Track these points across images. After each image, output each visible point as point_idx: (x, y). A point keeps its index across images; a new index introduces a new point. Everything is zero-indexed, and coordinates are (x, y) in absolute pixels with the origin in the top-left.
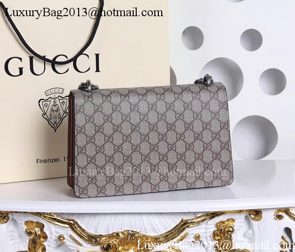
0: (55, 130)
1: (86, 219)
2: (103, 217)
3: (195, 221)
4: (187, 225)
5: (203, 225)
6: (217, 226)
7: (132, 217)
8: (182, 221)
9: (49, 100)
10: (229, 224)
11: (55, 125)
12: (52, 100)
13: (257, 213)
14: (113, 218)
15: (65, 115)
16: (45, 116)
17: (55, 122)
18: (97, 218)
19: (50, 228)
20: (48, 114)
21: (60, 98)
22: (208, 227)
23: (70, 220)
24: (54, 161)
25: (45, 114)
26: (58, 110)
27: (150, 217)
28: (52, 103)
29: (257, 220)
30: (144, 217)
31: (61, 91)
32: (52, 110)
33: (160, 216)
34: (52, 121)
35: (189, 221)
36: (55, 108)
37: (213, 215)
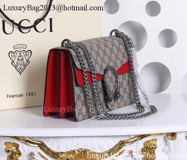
0: (21, 74)
1: (51, 140)
2: (63, 139)
3: (129, 141)
4: (124, 144)
5: (135, 144)
6: (144, 144)
7: (85, 139)
8: (120, 141)
9: (16, 52)
10: (153, 143)
11: (20, 70)
12: (18, 53)
13: (173, 135)
14: (71, 139)
15: (27, 63)
16: (13, 64)
17: (20, 68)
18: (59, 140)
19: (23, 147)
20: (15, 62)
21: (24, 52)
22: (138, 145)
23: (39, 142)
24: (19, 96)
25: (13, 62)
26: (22, 59)
27: (98, 139)
28: (18, 55)
29: (173, 140)
30: (94, 139)
31: (25, 47)
32: (18, 60)
33: (105, 138)
34: (18, 67)
35: (125, 141)
36: (20, 58)
37: (142, 137)
